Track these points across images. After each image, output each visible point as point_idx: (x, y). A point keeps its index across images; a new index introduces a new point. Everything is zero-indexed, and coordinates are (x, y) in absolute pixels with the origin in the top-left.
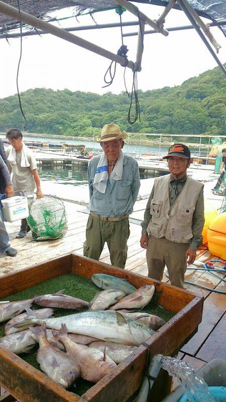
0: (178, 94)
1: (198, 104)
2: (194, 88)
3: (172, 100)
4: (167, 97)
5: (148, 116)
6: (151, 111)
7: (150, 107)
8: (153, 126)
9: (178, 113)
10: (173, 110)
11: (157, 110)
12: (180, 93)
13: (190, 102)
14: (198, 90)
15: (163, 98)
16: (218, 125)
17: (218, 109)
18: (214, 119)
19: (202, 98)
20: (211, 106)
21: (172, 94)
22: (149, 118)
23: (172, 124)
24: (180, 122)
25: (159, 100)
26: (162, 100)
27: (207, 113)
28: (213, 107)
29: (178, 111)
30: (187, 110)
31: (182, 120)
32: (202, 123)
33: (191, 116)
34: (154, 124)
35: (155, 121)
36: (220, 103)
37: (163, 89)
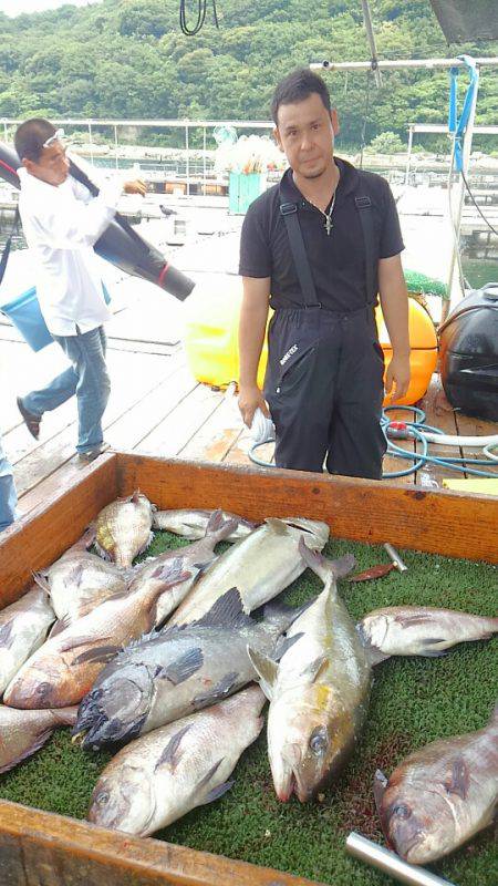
0: (99, 23)
1: (150, 50)
2: (136, 9)
3: (87, 39)
4: (74, 32)
5: (34, 81)
6: (39, 67)
7: (36, 56)
8: (52, 106)
9: (108, 70)
10: (93, 62)
11: (54, 64)
12: (103, 20)
13: (132, 45)
14: (145, 13)
15: (63, 33)
16: (202, 102)
17: (198, 61)
18: (191, 86)
19: (159, 34)
20: (181, 54)
21: (86, 24)
22: (34, 85)
23: (97, 99)
24: (115, 94)
25: (55, 38)
26: (62, 38)
27: (173, 71)
28: (186, 58)
29: (107, 65)
30: (128, 63)
31: (118, 88)
32: (165, 96)
33: (139, 79)
34: (54, 100)
35: (54, 92)
36: (201, 46)
37: (60, 10)
